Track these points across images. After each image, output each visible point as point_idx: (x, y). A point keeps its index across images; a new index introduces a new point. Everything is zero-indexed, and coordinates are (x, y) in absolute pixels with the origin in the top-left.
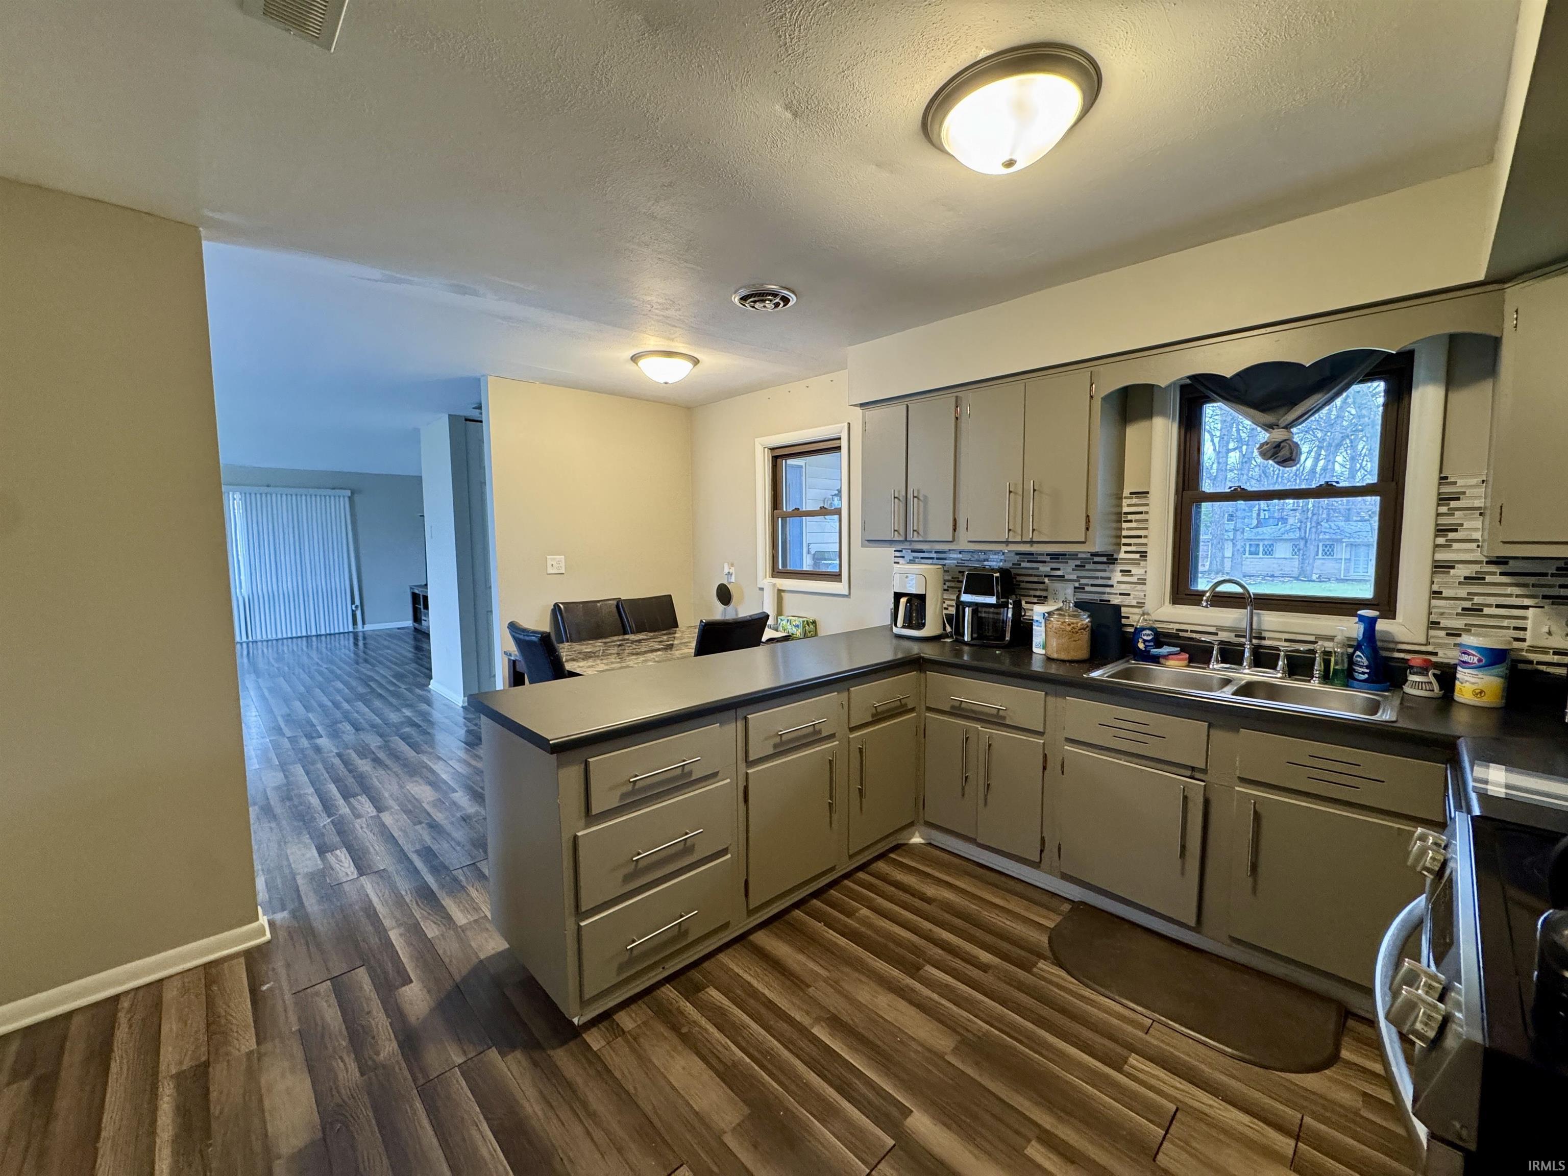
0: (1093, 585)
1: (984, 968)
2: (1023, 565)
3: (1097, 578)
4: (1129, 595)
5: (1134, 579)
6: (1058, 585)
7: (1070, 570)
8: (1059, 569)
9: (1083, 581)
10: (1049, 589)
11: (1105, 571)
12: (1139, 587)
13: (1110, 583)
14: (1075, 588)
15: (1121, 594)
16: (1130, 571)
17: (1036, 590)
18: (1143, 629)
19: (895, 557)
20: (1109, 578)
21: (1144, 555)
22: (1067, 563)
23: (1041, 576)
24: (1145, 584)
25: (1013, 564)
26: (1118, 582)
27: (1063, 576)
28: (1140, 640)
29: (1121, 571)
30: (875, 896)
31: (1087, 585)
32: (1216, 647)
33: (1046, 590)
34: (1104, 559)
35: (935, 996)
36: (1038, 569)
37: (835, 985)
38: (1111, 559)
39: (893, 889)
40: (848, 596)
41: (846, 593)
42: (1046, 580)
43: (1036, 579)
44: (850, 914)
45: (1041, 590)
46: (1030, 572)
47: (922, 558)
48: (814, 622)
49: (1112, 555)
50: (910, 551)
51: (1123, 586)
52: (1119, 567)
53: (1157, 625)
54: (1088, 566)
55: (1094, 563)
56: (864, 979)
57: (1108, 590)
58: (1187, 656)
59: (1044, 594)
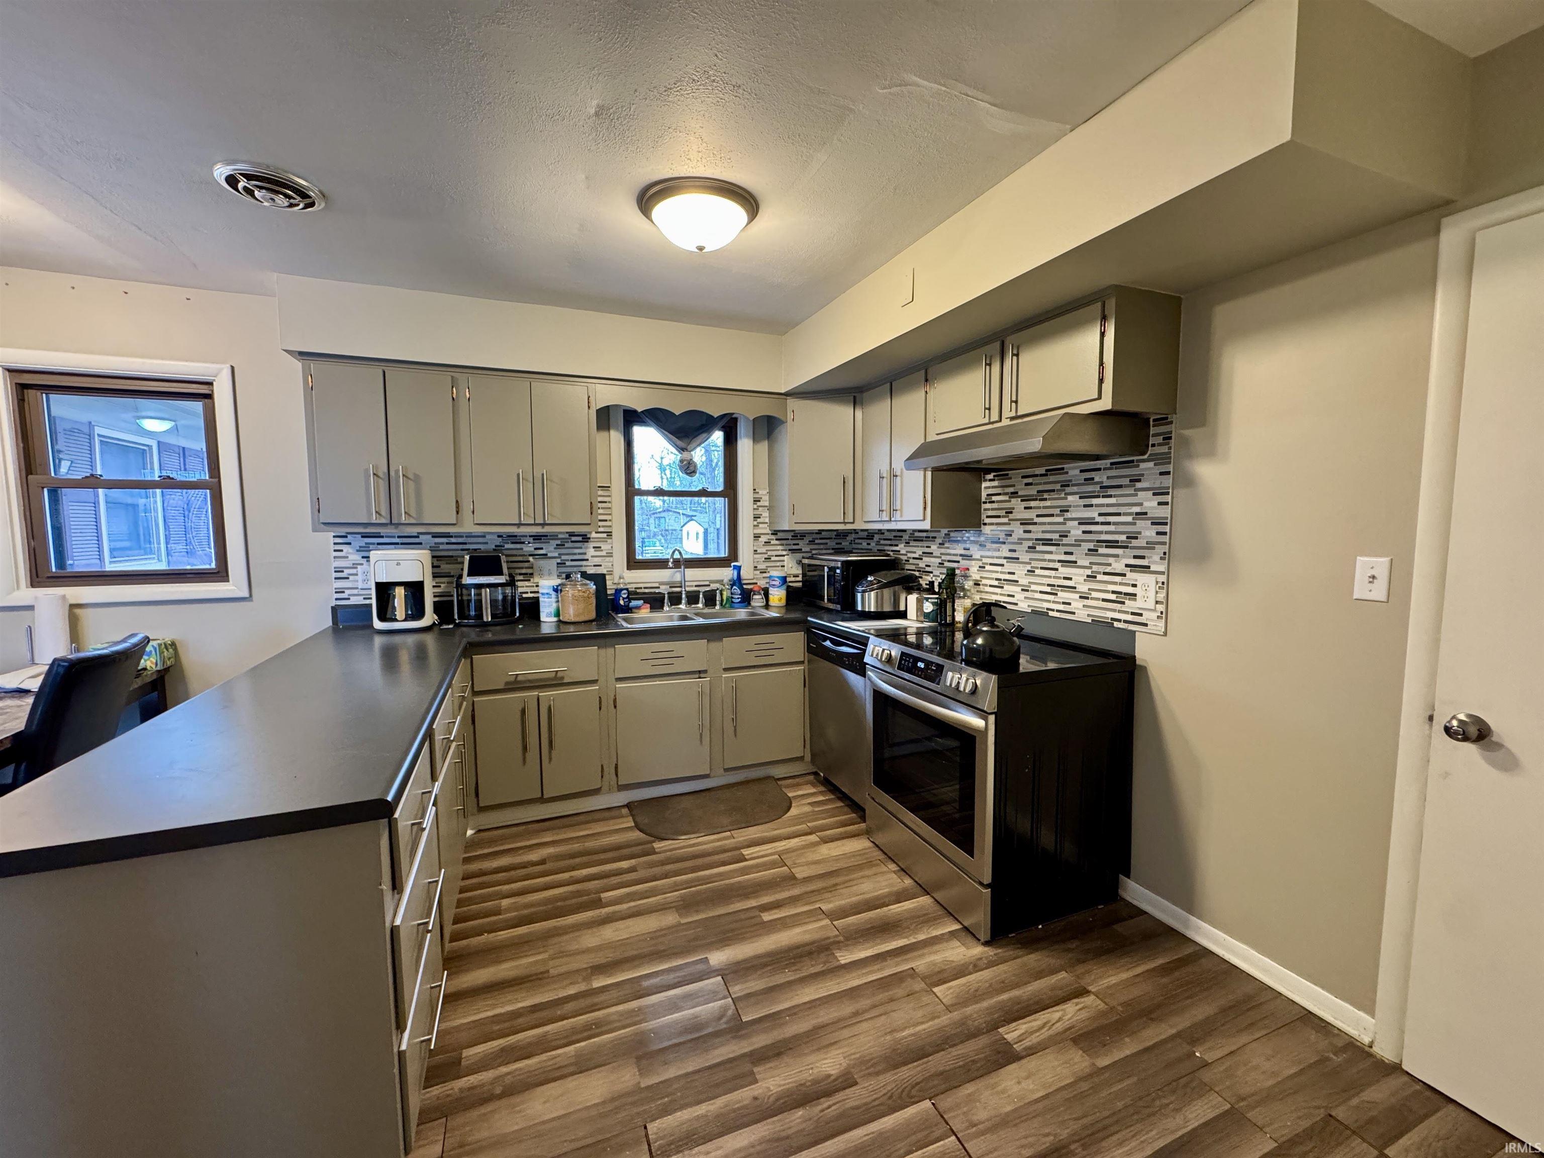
0: (572, 560)
1: (632, 870)
2: (507, 546)
3: (575, 554)
4: (600, 566)
5: (604, 553)
6: (542, 563)
7: (552, 548)
8: (542, 549)
9: (563, 557)
10: (534, 566)
11: (581, 548)
12: (608, 559)
13: (586, 557)
14: (558, 564)
15: (595, 566)
16: (600, 547)
17: (522, 568)
18: (622, 590)
19: (335, 544)
20: (585, 554)
21: (609, 534)
22: (549, 542)
23: (524, 555)
24: (612, 556)
25: (496, 546)
26: (592, 557)
27: (546, 555)
28: (621, 598)
29: (594, 547)
30: (500, 887)
31: (568, 560)
32: (666, 596)
33: (532, 568)
34: (580, 539)
35: (632, 904)
36: (522, 549)
37: (562, 954)
38: (585, 539)
39: (504, 874)
40: (250, 598)
41: (246, 595)
42: (531, 559)
43: (520, 559)
44: (497, 912)
45: (526, 568)
46: (514, 552)
47: (378, 544)
48: (173, 644)
49: (586, 535)
50: (360, 536)
51: (596, 559)
52: (591, 545)
53: (628, 586)
54: (567, 545)
55: (572, 542)
56: (577, 934)
57: (584, 563)
58: (649, 605)
59: (529, 571)
